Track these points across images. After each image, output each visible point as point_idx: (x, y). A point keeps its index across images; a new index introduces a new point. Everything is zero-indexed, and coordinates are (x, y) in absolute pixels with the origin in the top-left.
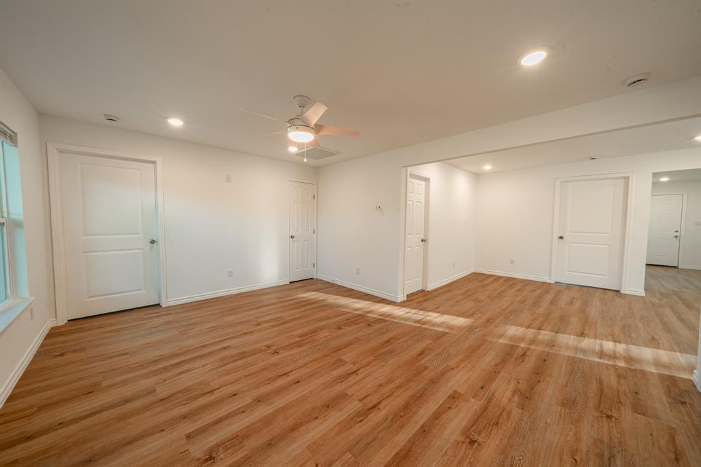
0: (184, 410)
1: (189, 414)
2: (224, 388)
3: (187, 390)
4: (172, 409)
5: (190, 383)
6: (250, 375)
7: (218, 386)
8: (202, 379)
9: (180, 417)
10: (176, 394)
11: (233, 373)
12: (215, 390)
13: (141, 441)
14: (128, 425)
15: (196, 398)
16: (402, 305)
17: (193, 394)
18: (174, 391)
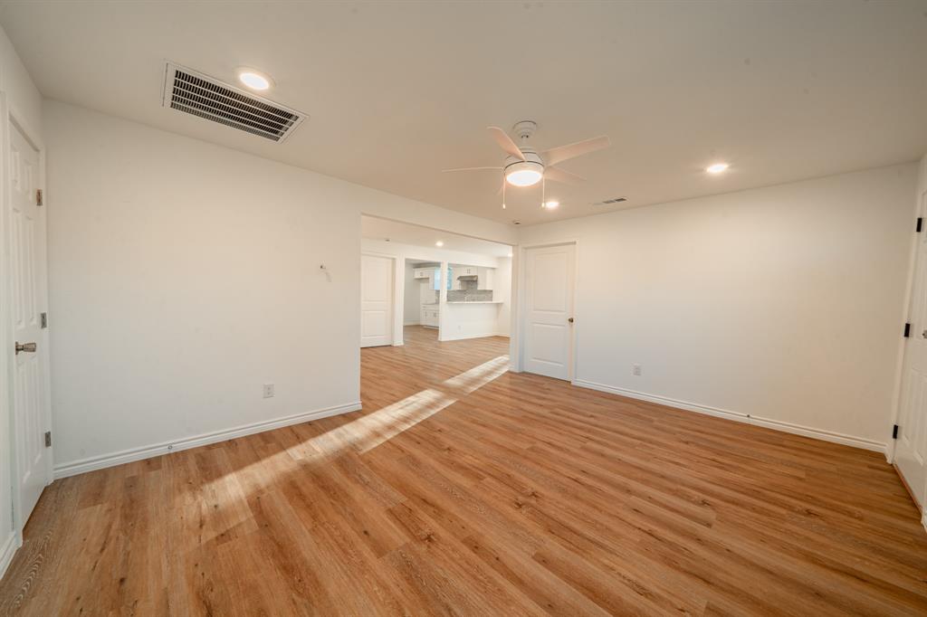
0: (693, 546)
1: (692, 538)
2: (634, 524)
3: (669, 562)
4: (705, 559)
5: (656, 565)
6: (595, 507)
7: (637, 531)
8: (638, 555)
9: (703, 545)
10: (685, 572)
11: (602, 525)
12: (645, 531)
13: (755, 561)
14: (764, 593)
15: (670, 544)
16: (369, 406)
17: (668, 550)
18: (683, 577)
